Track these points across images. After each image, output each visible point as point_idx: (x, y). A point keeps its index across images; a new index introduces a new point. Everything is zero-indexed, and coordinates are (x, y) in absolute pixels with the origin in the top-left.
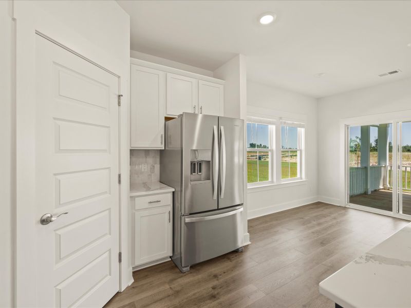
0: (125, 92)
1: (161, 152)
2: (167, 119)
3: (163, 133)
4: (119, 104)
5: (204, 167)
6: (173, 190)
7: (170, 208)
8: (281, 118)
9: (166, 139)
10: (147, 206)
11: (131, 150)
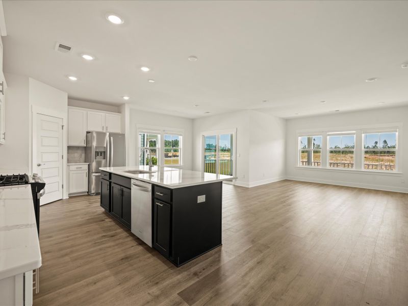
0: (65, 124)
1: (85, 148)
2: (88, 132)
3: (85, 139)
4: (63, 129)
5: (103, 154)
6: (88, 163)
7: (87, 171)
8: (164, 131)
9: (87, 141)
10: (76, 169)
11: (68, 147)
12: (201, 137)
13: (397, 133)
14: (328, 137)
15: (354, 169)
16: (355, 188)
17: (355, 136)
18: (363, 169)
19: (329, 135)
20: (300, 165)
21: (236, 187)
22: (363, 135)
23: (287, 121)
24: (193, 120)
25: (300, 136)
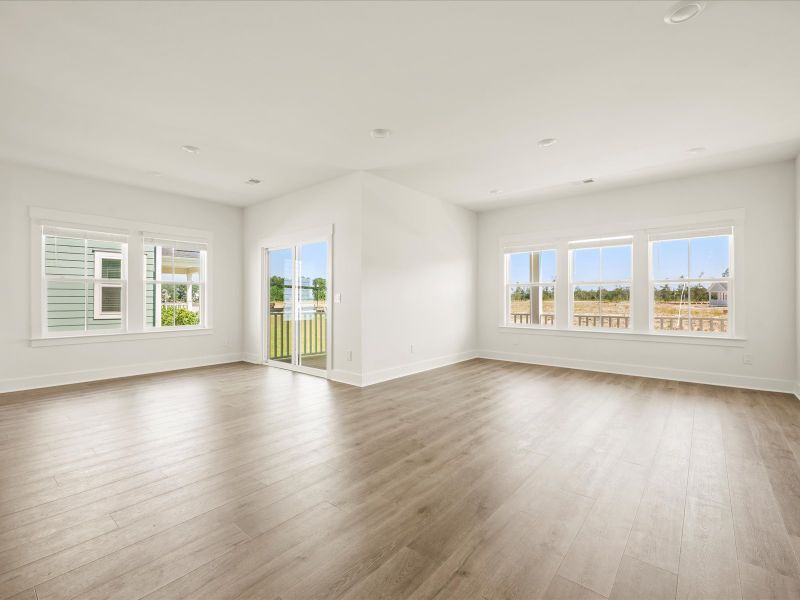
12: (259, 253)
13: (731, 237)
14: (570, 252)
15: (631, 329)
16: (635, 379)
17: (632, 246)
18: (652, 331)
19: (572, 247)
20: (508, 322)
21: (334, 385)
22: (650, 244)
23: (478, 216)
24: (242, 210)
25: (507, 252)
